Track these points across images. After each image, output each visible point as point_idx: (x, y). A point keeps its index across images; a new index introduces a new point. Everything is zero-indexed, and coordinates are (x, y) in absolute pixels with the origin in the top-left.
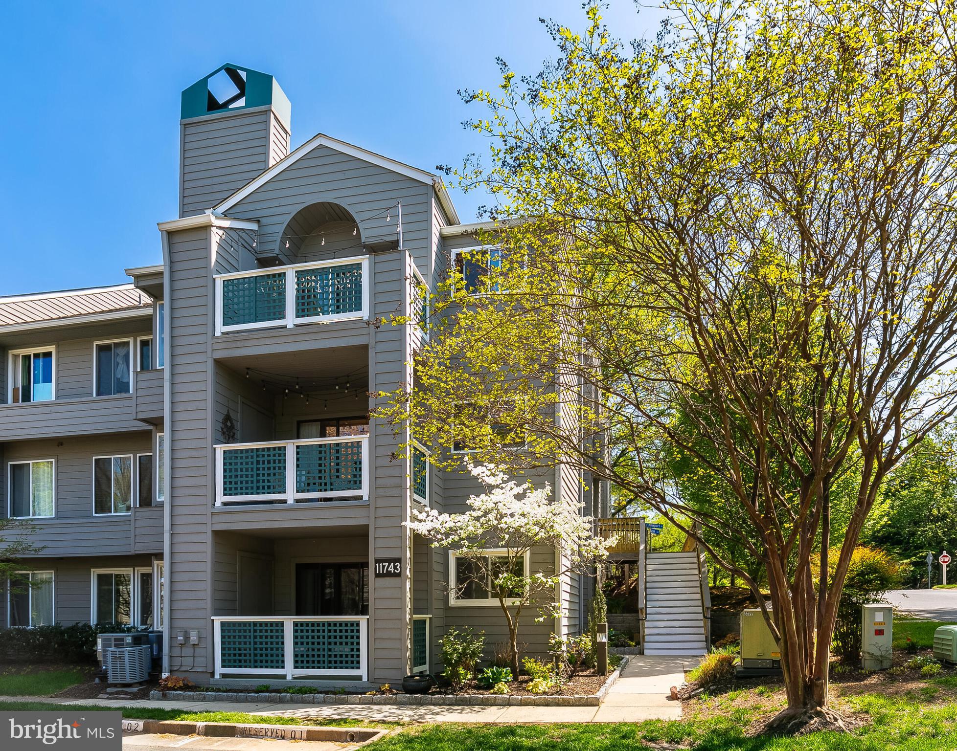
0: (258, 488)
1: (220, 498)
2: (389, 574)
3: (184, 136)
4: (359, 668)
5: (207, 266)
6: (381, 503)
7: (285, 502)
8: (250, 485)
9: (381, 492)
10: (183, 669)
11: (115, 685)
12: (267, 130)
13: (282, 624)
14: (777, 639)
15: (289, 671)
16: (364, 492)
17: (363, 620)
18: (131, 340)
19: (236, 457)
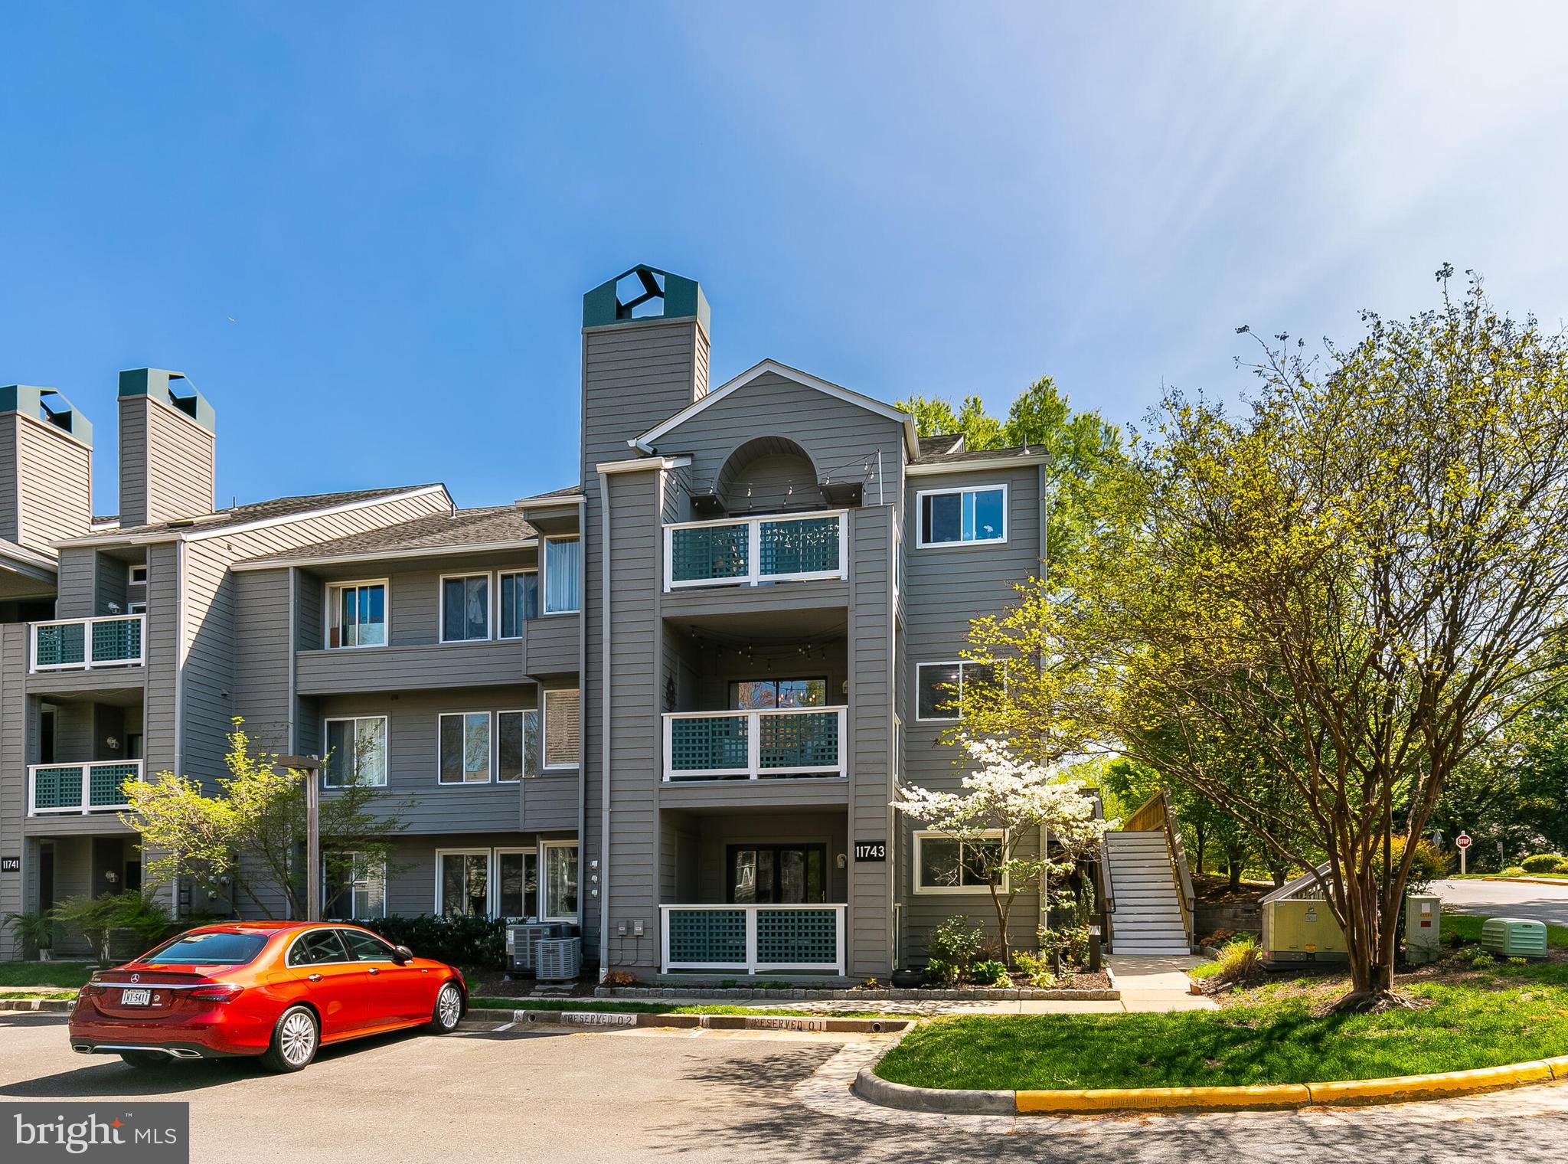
0: (714, 761)
1: (669, 772)
2: (871, 858)
3: (587, 346)
4: (834, 961)
5: (654, 514)
6: (861, 780)
7: (747, 777)
8: (704, 758)
9: (862, 768)
10: (624, 963)
11: (543, 982)
12: (692, 344)
13: (744, 913)
14: (1343, 927)
15: (752, 964)
16: (841, 767)
17: (839, 908)
18: (489, 574)
19: (687, 728)
